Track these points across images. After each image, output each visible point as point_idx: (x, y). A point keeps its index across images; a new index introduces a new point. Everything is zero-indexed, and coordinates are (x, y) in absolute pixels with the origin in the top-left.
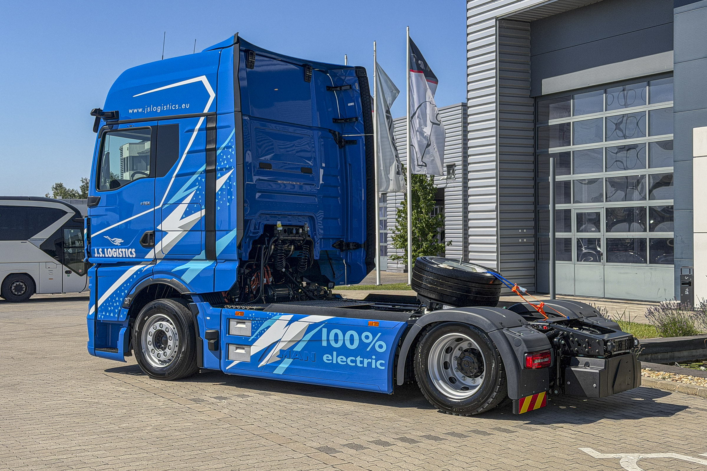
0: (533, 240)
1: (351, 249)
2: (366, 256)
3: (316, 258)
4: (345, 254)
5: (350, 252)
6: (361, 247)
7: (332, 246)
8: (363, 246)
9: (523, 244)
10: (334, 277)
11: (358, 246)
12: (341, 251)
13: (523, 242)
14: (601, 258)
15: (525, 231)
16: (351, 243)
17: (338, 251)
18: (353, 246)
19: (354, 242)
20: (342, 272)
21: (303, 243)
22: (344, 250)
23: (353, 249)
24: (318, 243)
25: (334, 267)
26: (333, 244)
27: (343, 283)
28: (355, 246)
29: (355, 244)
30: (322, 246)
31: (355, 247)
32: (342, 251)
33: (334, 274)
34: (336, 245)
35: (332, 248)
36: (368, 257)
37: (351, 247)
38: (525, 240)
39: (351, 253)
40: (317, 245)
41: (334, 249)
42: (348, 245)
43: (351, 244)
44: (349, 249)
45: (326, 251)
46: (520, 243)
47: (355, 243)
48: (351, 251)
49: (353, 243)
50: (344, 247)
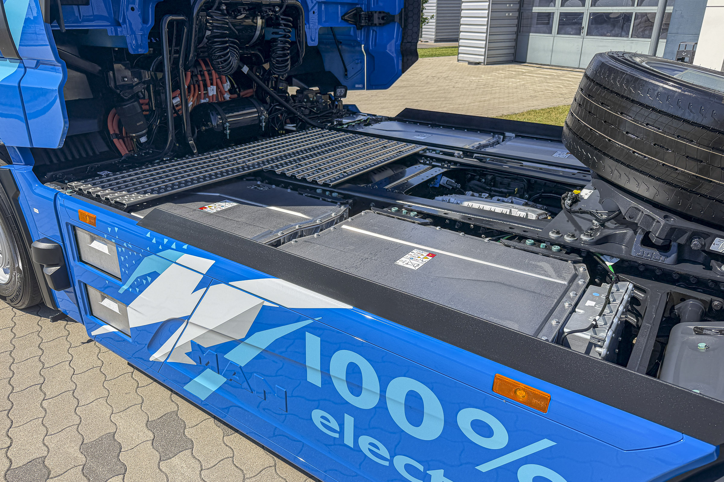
0: (517, 14)
1: (376, 24)
2: (403, 38)
3: (311, 44)
4: (364, 34)
5: (373, 31)
6: (393, 21)
7: (342, 19)
8: (397, 19)
9: (509, 18)
10: (346, 75)
11: (388, 19)
12: (357, 29)
13: (509, 16)
14: (582, 31)
15: (512, 5)
16: (376, 12)
17: (352, 28)
18: (379, 18)
19: (381, 10)
20: (359, 66)
21: (280, 10)
22: (363, 26)
23: (380, 24)
24: (314, 12)
25: (346, 56)
26: (343, 14)
27: (360, 86)
28: (383, 18)
29: (382, 15)
30: (324, 19)
31: (382, 22)
32: (360, 28)
33: (346, 70)
34: (348, 17)
35: (340, 22)
36: (405, 41)
37: (376, 21)
38: (511, 14)
39: (376, 32)
40: (313, 18)
41: (345, 25)
42: (370, 17)
43: (376, 16)
44: (372, 24)
45: (331, 28)
46: (507, 17)
47: (384, 12)
48: (375, 28)
49: (380, 12)
50: (363, 21)
